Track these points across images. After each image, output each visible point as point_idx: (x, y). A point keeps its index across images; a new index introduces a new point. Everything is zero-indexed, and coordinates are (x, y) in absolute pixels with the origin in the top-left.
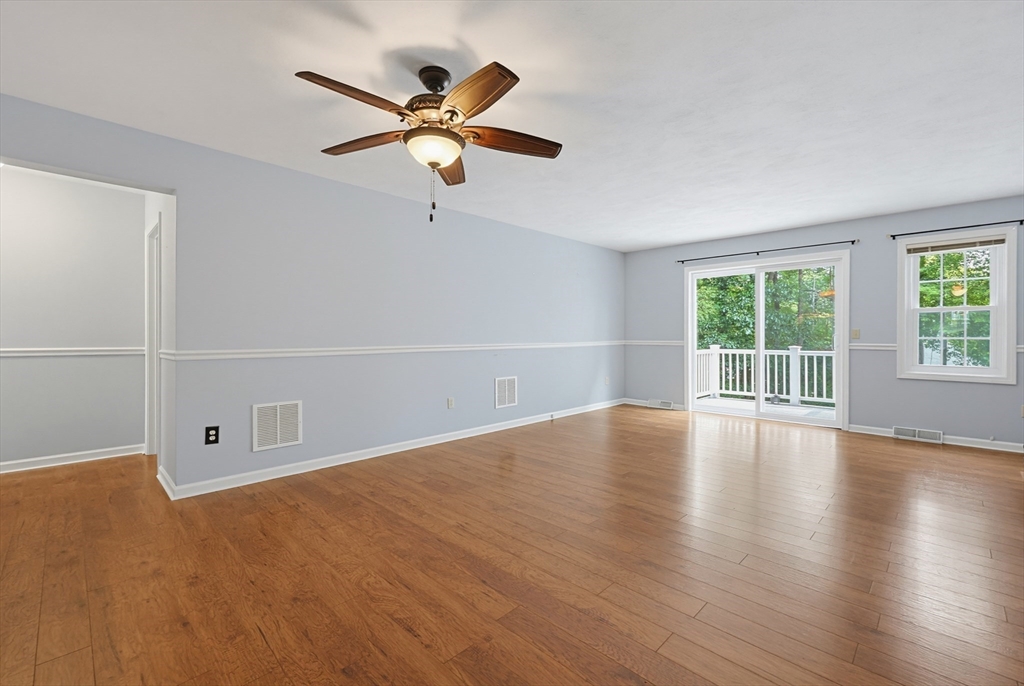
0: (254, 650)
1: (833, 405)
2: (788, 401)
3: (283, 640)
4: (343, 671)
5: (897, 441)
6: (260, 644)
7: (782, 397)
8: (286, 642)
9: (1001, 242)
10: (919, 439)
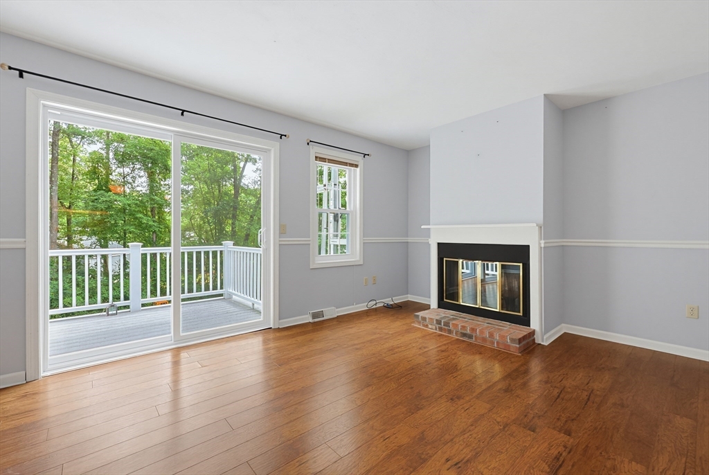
2: (126, 307)
5: (314, 325)
7: (118, 304)
9: (356, 166)
10: (325, 318)
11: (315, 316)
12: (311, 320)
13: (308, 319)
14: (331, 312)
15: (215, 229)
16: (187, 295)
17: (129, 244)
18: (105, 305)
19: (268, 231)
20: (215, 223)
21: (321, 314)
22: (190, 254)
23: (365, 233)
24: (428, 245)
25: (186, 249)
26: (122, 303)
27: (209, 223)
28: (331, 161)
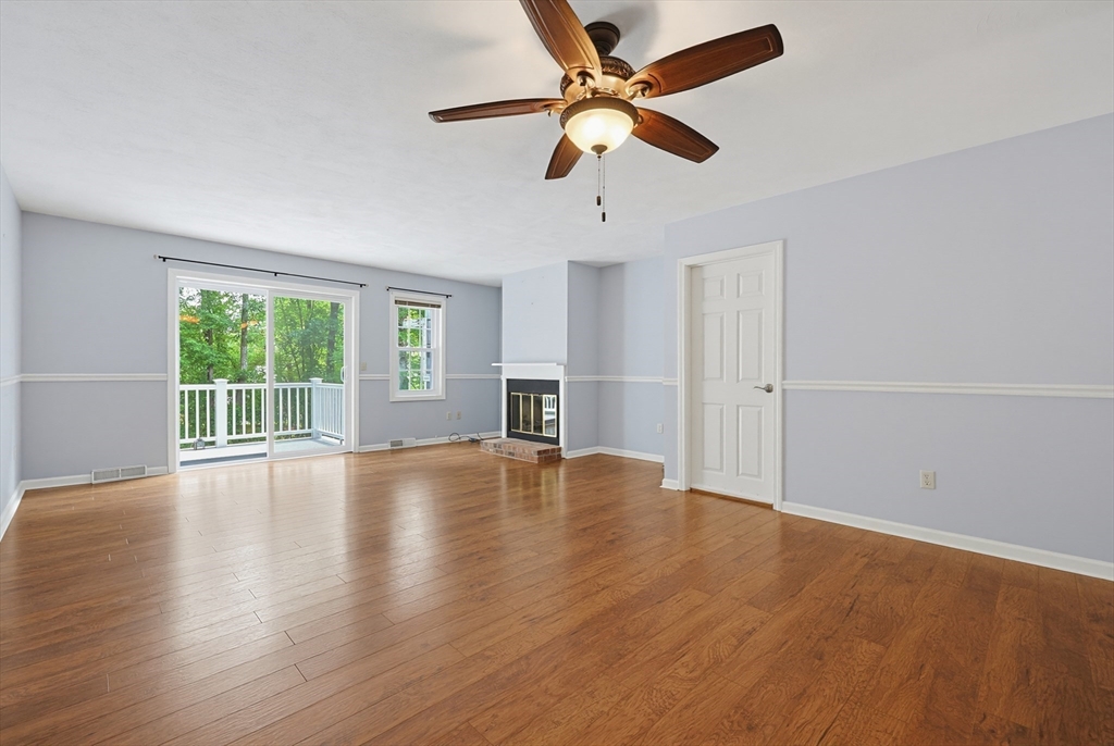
0: (850, 728)
1: (264, 439)
2: (213, 443)
3: (819, 710)
4: (820, 659)
5: (393, 451)
6: (839, 728)
7: (205, 439)
8: (821, 707)
9: (439, 306)
10: (404, 447)
11: (393, 444)
12: (390, 448)
13: (387, 446)
14: (409, 442)
15: (303, 362)
16: (281, 432)
17: (215, 380)
18: (192, 440)
19: (350, 368)
20: (302, 353)
21: (401, 443)
22: (285, 391)
23: (447, 369)
24: (500, 380)
25: (281, 386)
26: (208, 439)
27: (293, 354)
28: (411, 303)
